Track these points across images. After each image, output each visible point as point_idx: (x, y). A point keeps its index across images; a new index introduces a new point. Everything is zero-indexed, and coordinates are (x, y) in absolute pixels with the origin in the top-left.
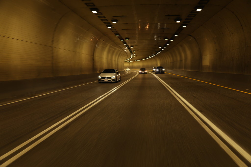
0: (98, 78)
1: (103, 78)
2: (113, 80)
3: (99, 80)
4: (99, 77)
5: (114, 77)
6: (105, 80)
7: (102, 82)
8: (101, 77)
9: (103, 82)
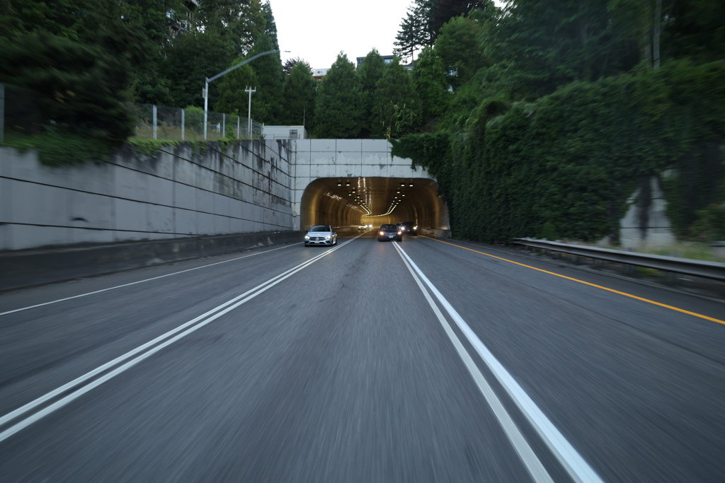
0: (305, 239)
1: (312, 239)
2: (327, 242)
3: (307, 242)
4: (307, 237)
5: (329, 237)
6: (316, 242)
7: (311, 245)
8: (309, 238)
9: (313, 245)
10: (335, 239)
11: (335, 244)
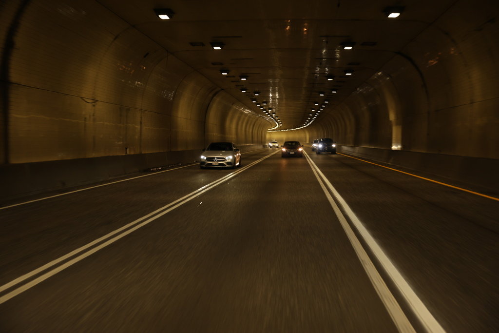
1: (209, 159)
2: (228, 163)
5: (231, 157)
6: (214, 163)
7: (207, 167)
8: (205, 158)
10: (238, 159)
11: (239, 167)
